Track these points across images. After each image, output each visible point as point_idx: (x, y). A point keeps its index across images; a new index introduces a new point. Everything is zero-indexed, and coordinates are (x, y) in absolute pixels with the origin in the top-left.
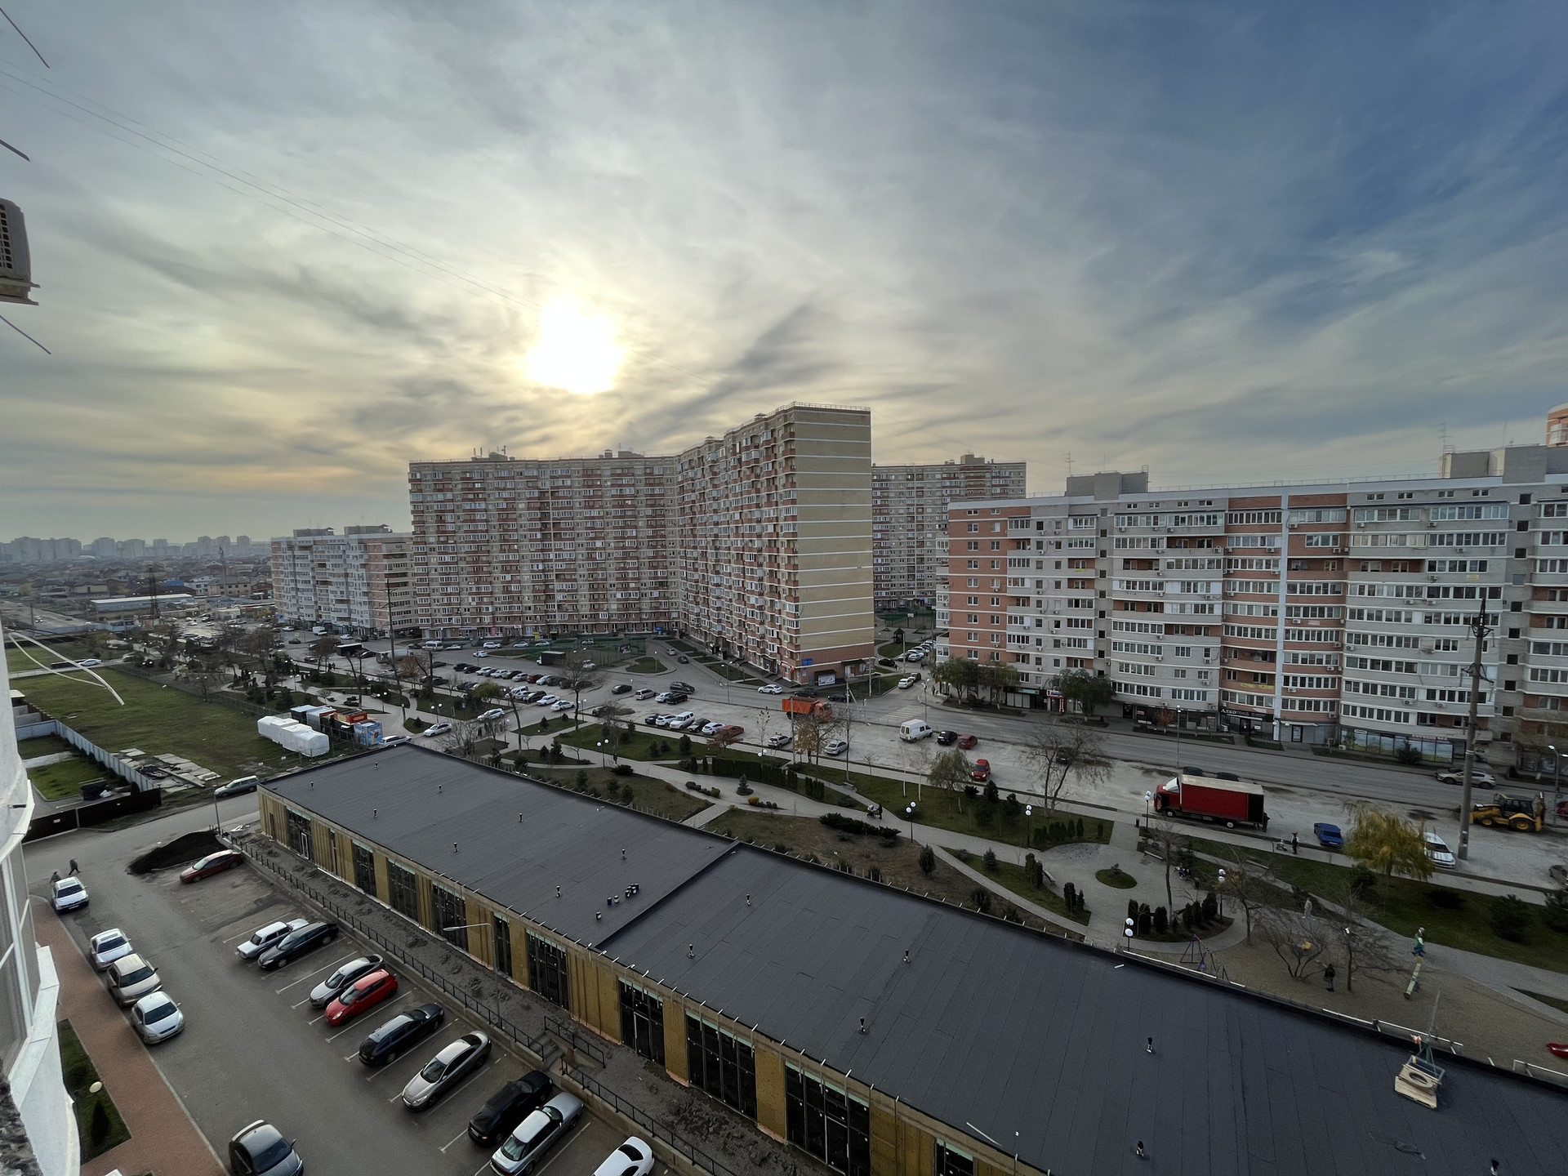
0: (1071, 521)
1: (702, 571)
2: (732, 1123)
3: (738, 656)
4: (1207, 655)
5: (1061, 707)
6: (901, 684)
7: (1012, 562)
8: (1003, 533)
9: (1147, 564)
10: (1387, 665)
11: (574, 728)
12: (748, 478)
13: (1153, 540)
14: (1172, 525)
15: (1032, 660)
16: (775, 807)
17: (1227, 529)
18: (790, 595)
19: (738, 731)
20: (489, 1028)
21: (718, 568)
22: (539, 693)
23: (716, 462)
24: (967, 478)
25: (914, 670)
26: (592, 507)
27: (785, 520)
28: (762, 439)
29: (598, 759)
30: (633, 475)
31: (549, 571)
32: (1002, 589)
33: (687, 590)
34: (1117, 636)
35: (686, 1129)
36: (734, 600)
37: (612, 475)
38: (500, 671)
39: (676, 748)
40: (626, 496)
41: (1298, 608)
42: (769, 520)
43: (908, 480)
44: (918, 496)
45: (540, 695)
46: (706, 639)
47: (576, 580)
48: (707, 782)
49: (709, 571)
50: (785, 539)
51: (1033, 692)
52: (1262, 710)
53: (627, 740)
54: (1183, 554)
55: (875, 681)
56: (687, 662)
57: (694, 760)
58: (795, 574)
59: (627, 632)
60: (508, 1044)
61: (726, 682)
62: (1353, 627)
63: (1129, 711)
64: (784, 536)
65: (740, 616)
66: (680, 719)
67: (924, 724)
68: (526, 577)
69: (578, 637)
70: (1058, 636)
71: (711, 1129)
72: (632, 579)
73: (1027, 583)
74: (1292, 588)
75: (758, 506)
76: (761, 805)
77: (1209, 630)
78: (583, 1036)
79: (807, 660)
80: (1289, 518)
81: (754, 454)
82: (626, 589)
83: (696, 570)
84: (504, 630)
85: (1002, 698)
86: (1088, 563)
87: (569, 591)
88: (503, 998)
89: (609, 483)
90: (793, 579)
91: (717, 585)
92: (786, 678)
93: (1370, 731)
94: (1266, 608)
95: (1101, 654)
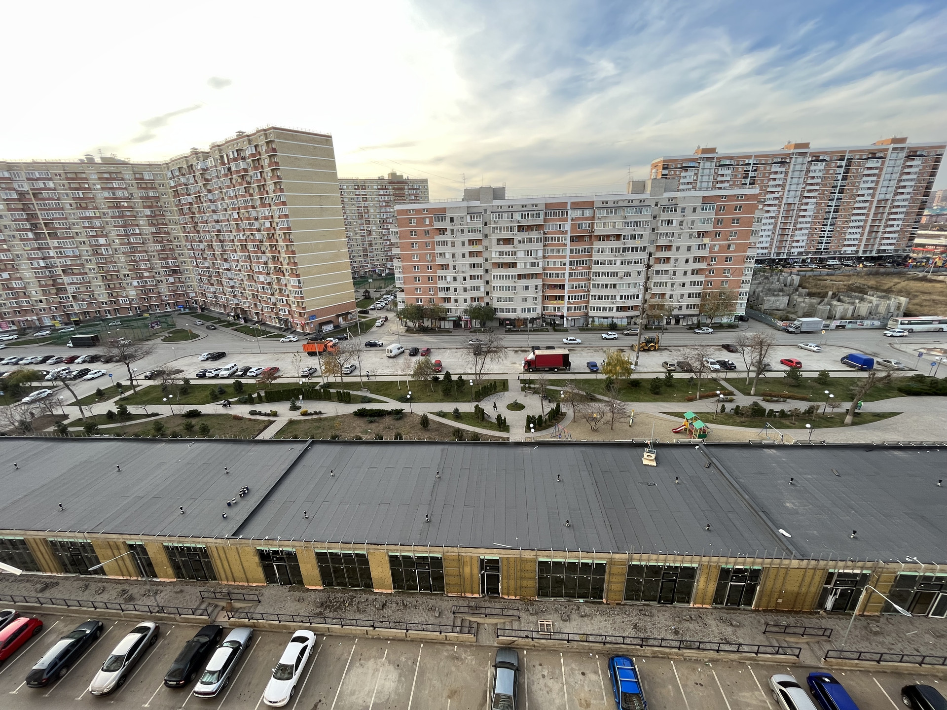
0: (469, 217)
1: (211, 259)
2: (359, 596)
3: (256, 319)
4: (536, 289)
5: (469, 325)
6: (377, 324)
7: (438, 243)
8: (431, 225)
9: (508, 241)
10: (606, 286)
11: (132, 392)
12: (241, 184)
13: (511, 227)
14: (519, 218)
15: (453, 301)
16: (320, 413)
17: (545, 221)
18: (292, 272)
19: (276, 370)
20: (152, 616)
21: (225, 257)
22: (82, 371)
23: (206, 170)
24: (393, 189)
25: (383, 314)
26: (86, 208)
27: (279, 218)
28: (248, 153)
29: (165, 411)
30: (123, 179)
31: (53, 267)
32: (433, 260)
33: (200, 274)
34: (496, 283)
35: (330, 612)
36: (245, 279)
37: (100, 179)
38: (29, 358)
39: (231, 390)
40: (120, 198)
41: (574, 261)
42: (266, 218)
43: (355, 189)
44: (363, 201)
45: (85, 372)
46: (225, 311)
47: (86, 274)
48: (266, 408)
49: (218, 259)
50: (281, 232)
51: (454, 319)
52: (559, 313)
53: (186, 391)
54: (525, 235)
55: (361, 324)
56: (215, 329)
57: (250, 395)
58: (294, 258)
59: (151, 312)
60: (174, 619)
61: (254, 339)
62: (595, 269)
63: (502, 322)
64: (280, 230)
65: (252, 290)
66: (227, 369)
67: (400, 346)
68: (28, 274)
69: (103, 320)
70: (465, 286)
71: (347, 605)
72: (145, 269)
73: (447, 256)
74: (572, 251)
75: (253, 207)
76: (311, 414)
77: (537, 276)
78: (236, 591)
79: (313, 316)
80: (572, 214)
81: (242, 165)
82: (141, 277)
83: (205, 259)
84: (17, 324)
85: (438, 325)
86: (478, 242)
87: (81, 283)
88: (156, 593)
89: (99, 187)
90: (292, 261)
91: (228, 269)
92: (299, 330)
93: (600, 317)
94: (561, 262)
95: (487, 293)
